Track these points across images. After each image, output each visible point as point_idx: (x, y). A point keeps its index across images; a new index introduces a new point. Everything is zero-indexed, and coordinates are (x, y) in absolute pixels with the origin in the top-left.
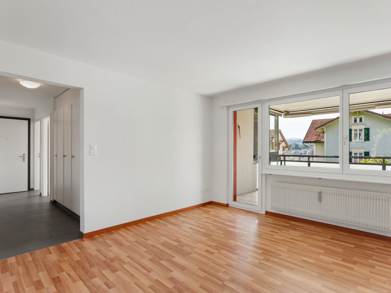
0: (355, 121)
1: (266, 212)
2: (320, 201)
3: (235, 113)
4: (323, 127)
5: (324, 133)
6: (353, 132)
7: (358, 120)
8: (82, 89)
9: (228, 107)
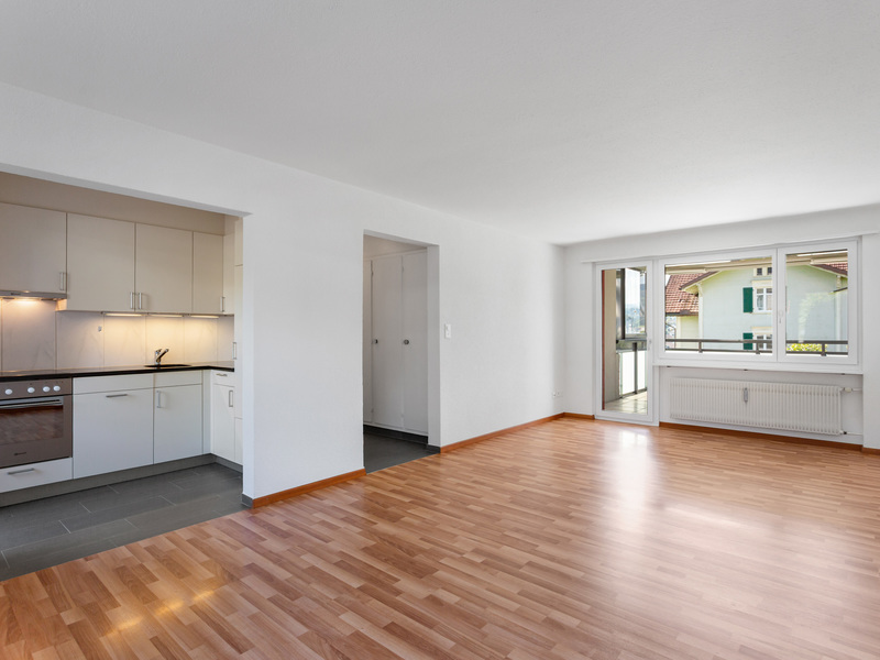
0: (760, 271)
1: (661, 423)
2: (746, 401)
3: (603, 272)
4: (697, 284)
5: (697, 295)
6: (755, 296)
7: (765, 271)
8: (436, 247)
9: (594, 264)
